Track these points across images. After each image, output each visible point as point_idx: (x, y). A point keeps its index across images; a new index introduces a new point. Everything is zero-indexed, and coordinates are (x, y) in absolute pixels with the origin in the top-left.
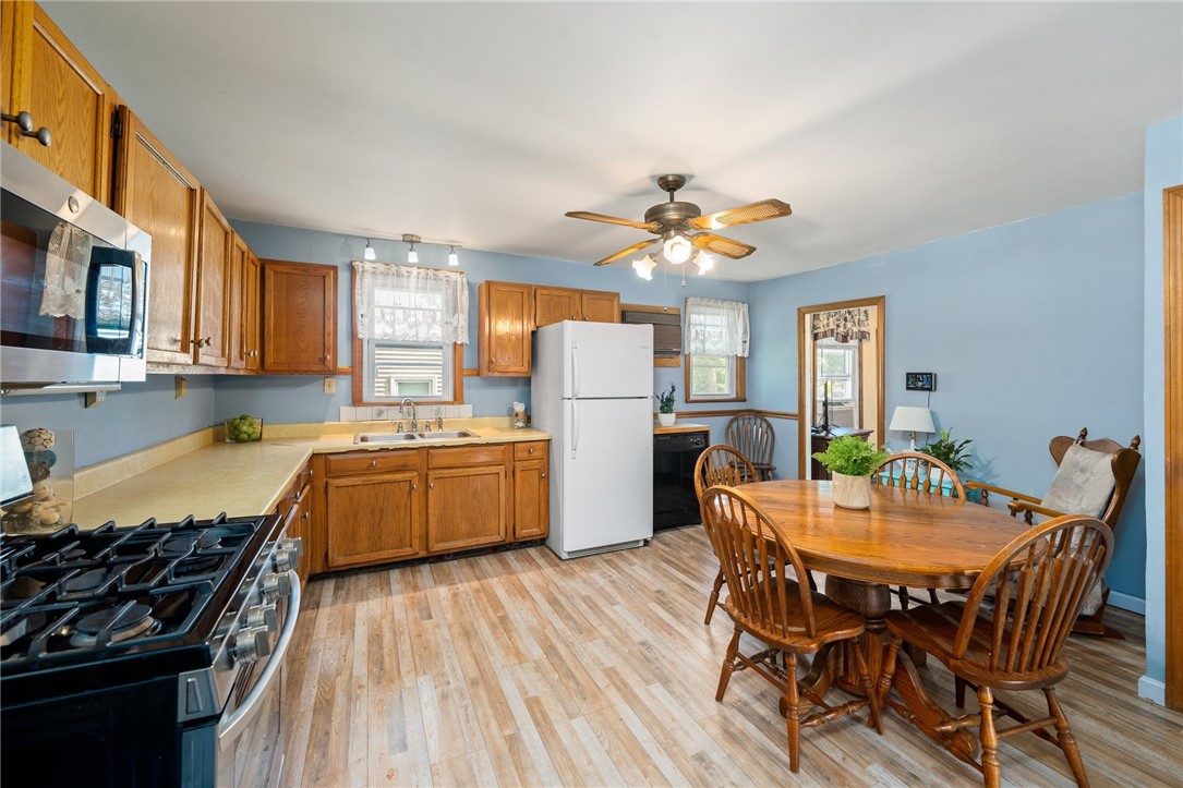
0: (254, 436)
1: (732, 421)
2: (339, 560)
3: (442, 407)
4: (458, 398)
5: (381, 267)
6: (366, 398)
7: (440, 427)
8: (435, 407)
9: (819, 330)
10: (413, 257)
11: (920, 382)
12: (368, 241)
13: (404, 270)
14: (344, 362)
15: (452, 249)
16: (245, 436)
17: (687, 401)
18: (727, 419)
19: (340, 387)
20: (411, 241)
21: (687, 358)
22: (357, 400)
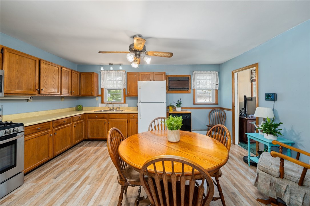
0: (81, 109)
1: (211, 111)
2: (90, 137)
3: (121, 104)
4: (125, 102)
5: (106, 71)
6: (105, 101)
7: (119, 109)
8: (119, 104)
9: (253, 79)
10: (112, 68)
11: (271, 97)
12: (102, 66)
13: (111, 71)
14: (100, 93)
15: (120, 65)
16: (79, 109)
17: (194, 104)
18: (210, 110)
19: (99, 99)
20: (111, 65)
21: (194, 90)
22: (103, 102)
